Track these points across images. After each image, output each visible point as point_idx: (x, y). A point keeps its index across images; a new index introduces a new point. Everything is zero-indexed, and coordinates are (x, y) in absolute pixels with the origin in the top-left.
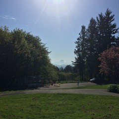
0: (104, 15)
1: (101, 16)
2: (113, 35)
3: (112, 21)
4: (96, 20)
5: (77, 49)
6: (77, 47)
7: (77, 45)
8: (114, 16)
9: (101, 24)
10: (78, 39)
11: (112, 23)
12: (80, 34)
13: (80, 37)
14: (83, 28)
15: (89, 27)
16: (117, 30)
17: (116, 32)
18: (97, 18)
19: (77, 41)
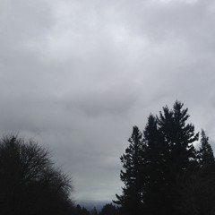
0: (171, 109)
3: (186, 119)
6: (125, 166)
9: (166, 123)
10: (127, 151)
11: (186, 123)
12: (129, 141)
13: (131, 146)
15: (147, 128)
17: (196, 139)
19: (126, 154)
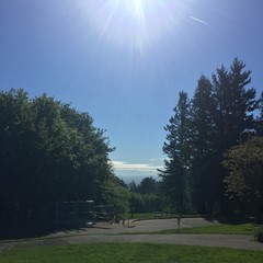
0: (229, 70)
1: (221, 72)
2: (248, 114)
3: (247, 83)
4: (211, 82)
5: (168, 143)
6: (168, 137)
7: (169, 133)
8: (249, 72)
9: (221, 89)
10: (171, 121)
11: (247, 88)
12: (175, 110)
13: (176, 116)
14: (183, 96)
15: (196, 95)
16: (257, 102)
17: (255, 107)
18: (214, 77)
19: (170, 124)
